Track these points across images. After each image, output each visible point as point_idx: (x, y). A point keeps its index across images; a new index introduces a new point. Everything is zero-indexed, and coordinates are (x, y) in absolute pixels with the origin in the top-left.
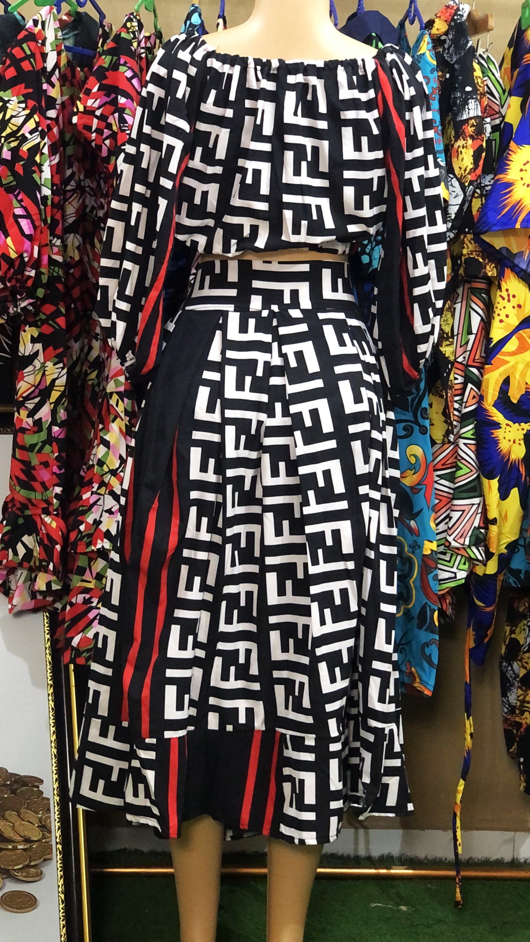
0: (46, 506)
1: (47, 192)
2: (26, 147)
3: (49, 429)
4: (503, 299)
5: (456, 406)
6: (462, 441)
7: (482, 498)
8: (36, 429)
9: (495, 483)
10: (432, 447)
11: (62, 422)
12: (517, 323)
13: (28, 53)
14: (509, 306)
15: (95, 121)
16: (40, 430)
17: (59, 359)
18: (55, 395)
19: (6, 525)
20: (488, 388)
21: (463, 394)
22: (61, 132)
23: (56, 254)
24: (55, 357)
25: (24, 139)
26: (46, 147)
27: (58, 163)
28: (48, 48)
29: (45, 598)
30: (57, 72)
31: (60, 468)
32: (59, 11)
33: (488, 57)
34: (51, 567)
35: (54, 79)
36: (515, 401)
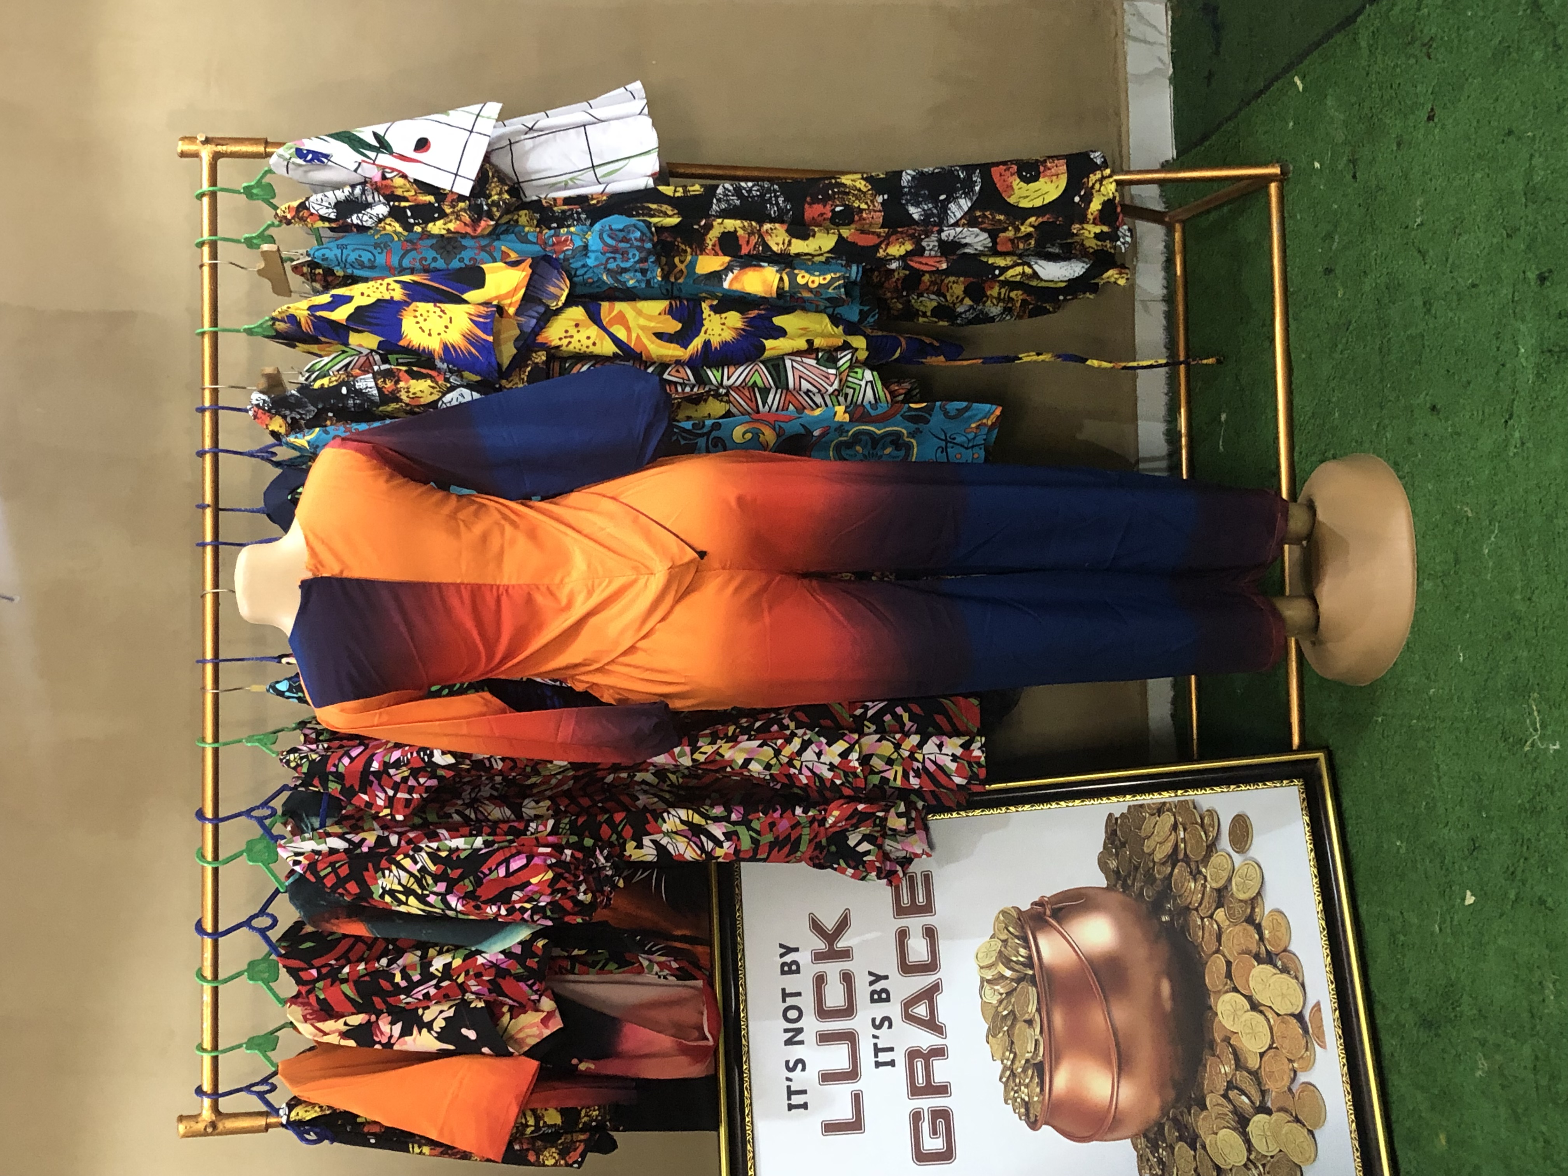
0: (816, 824)
1: (479, 842)
2: (432, 868)
3: (734, 823)
4: (570, 343)
5: (688, 389)
6: (725, 382)
7: (786, 358)
8: (735, 838)
9: (769, 343)
10: (734, 416)
11: (726, 810)
12: (596, 327)
13: (329, 869)
14: (577, 336)
15: (399, 795)
16: (736, 833)
17: (658, 816)
18: (697, 819)
19: (839, 864)
20: (667, 356)
21: (675, 383)
22: (413, 828)
23: (546, 826)
24: (656, 821)
25: (423, 870)
26: (431, 845)
27: (447, 830)
28: (323, 848)
29: (913, 819)
30: (349, 836)
31: (775, 811)
32: (283, 837)
33: (307, 371)
34: (881, 814)
35: (356, 839)
36: (680, 326)
